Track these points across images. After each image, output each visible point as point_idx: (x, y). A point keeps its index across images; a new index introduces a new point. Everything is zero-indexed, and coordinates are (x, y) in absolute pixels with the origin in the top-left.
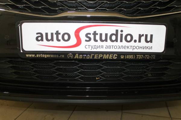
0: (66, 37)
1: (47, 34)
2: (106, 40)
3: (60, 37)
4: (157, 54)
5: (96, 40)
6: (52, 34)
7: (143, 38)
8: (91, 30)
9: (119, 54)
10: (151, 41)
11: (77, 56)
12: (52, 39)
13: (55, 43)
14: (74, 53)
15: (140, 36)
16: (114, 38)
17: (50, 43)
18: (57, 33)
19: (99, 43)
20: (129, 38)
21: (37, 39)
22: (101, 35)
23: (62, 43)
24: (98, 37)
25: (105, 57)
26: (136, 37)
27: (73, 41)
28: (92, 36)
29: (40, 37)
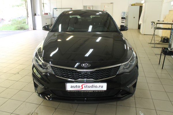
0: (79, 87)
1: (74, 86)
2: (90, 87)
3: (77, 87)
4: (105, 91)
5: (87, 87)
6: (75, 86)
7: (100, 87)
8: (86, 85)
9: (94, 91)
10: (102, 87)
11: (82, 91)
12: (75, 87)
13: (76, 88)
14: (81, 91)
15: (99, 86)
16: (92, 87)
17: (75, 88)
18: (77, 86)
19: (88, 88)
20: (96, 87)
21: (71, 87)
22: (88, 86)
23: (78, 88)
24: (88, 87)
25: (90, 91)
26: (98, 86)
27: (81, 88)
28: (86, 87)
29: (72, 87)
